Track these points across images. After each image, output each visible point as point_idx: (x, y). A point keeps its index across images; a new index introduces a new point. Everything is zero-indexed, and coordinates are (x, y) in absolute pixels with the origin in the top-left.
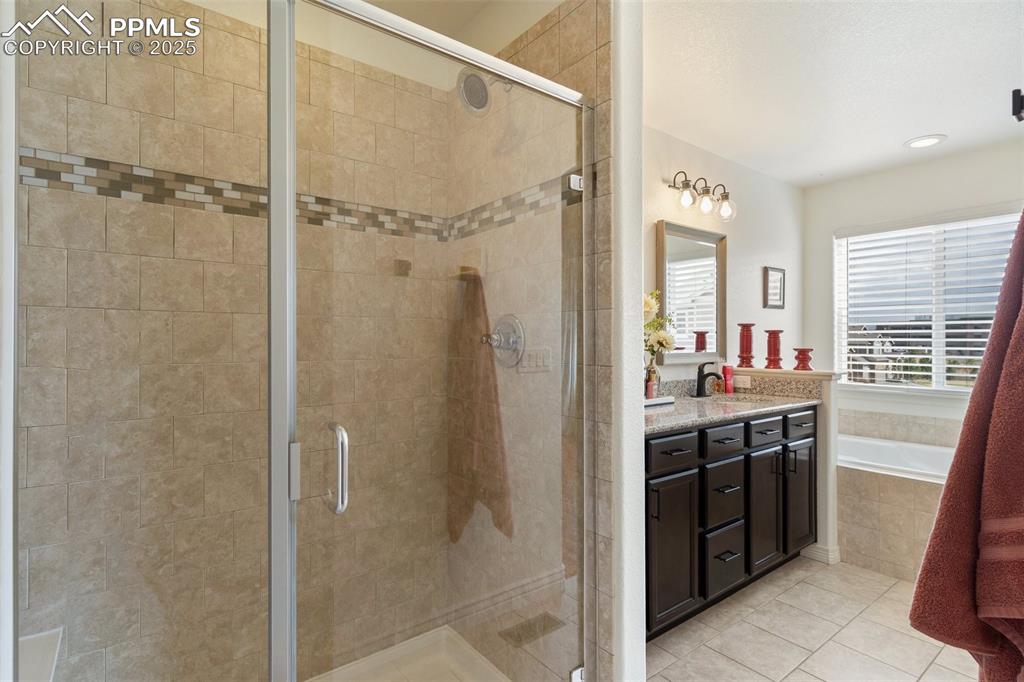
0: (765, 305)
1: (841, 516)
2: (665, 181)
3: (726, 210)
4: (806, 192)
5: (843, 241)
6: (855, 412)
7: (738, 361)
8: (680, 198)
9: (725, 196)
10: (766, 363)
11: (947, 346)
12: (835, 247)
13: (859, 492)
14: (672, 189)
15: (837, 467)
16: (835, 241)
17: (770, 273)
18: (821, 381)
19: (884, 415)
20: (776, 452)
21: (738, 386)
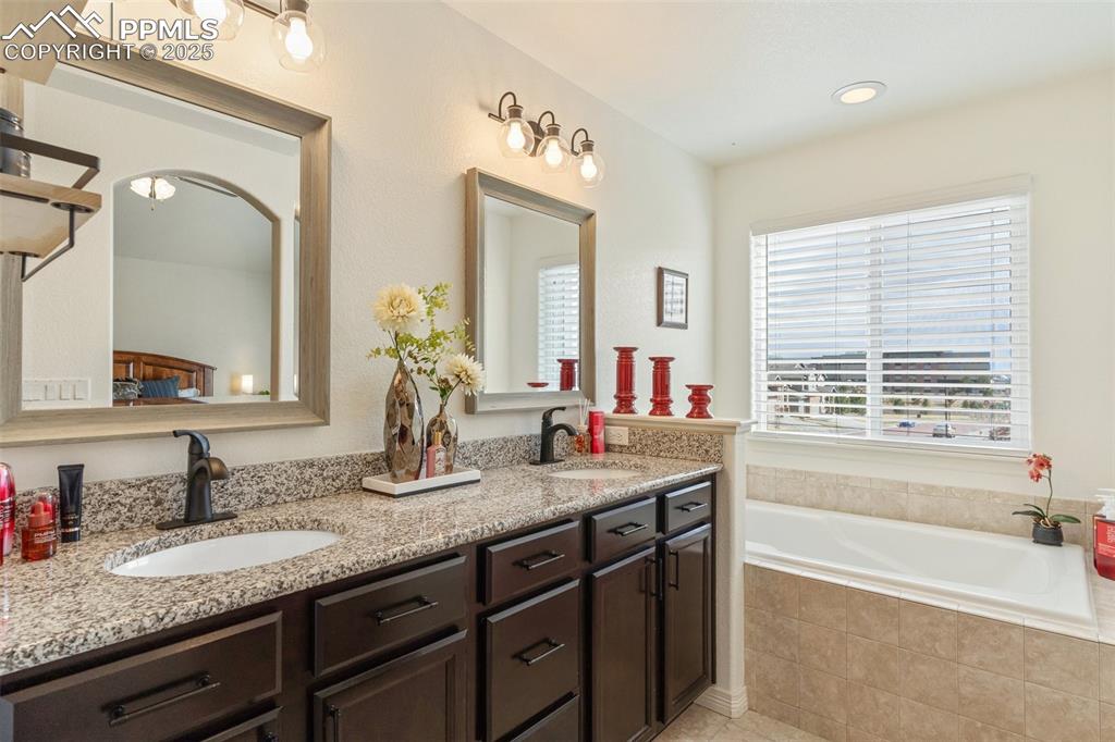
0: (660, 322)
1: (749, 639)
2: (483, 107)
3: (589, 167)
4: (716, 171)
5: (762, 239)
6: (776, 470)
7: (614, 404)
8: (506, 134)
9: (588, 146)
10: (650, 406)
11: (884, 381)
12: (752, 247)
13: (773, 605)
14: (493, 121)
15: (745, 564)
16: (753, 238)
17: (667, 278)
18: (721, 435)
19: (811, 474)
20: (646, 559)
21: (614, 441)
